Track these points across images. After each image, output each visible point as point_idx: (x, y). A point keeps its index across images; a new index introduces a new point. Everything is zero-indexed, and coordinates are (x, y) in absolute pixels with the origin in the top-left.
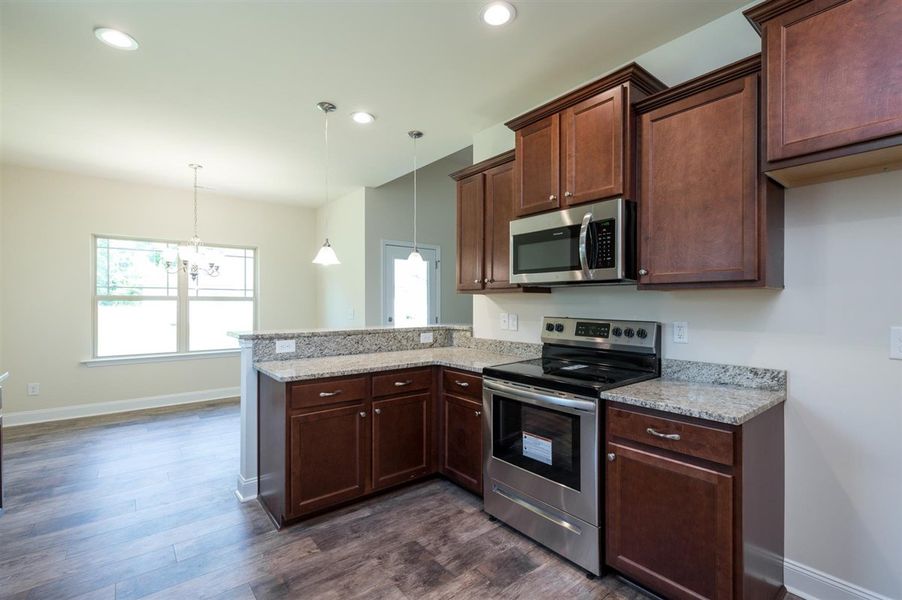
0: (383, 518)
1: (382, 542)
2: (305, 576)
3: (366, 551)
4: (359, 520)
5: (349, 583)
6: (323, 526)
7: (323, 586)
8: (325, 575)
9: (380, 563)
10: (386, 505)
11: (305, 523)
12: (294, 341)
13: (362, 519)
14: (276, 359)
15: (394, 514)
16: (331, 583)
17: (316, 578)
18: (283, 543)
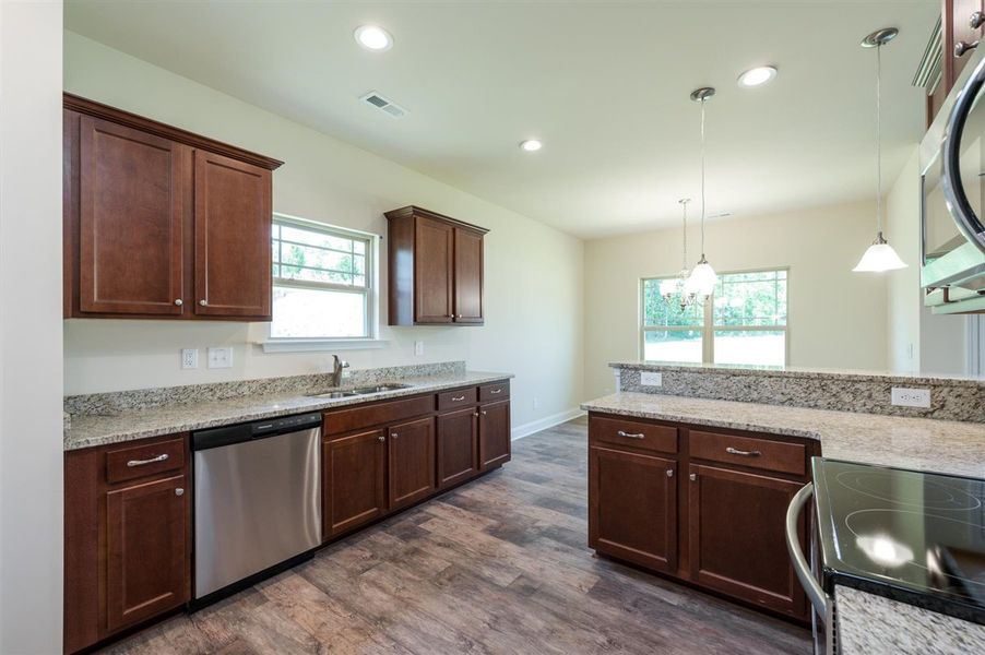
0: (682, 618)
1: (639, 634)
2: (549, 597)
3: (612, 626)
4: (656, 599)
5: (560, 631)
6: (622, 579)
7: (545, 614)
8: (558, 609)
9: (602, 645)
10: (709, 611)
11: (617, 565)
12: (660, 374)
13: (662, 601)
14: (642, 391)
15: (700, 625)
16: (551, 618)
17: (551, 605)
18: (581, 566)
